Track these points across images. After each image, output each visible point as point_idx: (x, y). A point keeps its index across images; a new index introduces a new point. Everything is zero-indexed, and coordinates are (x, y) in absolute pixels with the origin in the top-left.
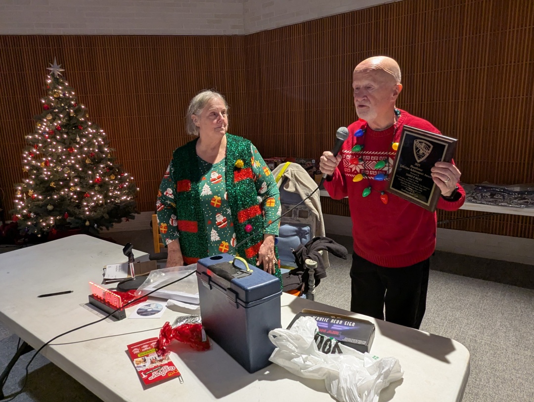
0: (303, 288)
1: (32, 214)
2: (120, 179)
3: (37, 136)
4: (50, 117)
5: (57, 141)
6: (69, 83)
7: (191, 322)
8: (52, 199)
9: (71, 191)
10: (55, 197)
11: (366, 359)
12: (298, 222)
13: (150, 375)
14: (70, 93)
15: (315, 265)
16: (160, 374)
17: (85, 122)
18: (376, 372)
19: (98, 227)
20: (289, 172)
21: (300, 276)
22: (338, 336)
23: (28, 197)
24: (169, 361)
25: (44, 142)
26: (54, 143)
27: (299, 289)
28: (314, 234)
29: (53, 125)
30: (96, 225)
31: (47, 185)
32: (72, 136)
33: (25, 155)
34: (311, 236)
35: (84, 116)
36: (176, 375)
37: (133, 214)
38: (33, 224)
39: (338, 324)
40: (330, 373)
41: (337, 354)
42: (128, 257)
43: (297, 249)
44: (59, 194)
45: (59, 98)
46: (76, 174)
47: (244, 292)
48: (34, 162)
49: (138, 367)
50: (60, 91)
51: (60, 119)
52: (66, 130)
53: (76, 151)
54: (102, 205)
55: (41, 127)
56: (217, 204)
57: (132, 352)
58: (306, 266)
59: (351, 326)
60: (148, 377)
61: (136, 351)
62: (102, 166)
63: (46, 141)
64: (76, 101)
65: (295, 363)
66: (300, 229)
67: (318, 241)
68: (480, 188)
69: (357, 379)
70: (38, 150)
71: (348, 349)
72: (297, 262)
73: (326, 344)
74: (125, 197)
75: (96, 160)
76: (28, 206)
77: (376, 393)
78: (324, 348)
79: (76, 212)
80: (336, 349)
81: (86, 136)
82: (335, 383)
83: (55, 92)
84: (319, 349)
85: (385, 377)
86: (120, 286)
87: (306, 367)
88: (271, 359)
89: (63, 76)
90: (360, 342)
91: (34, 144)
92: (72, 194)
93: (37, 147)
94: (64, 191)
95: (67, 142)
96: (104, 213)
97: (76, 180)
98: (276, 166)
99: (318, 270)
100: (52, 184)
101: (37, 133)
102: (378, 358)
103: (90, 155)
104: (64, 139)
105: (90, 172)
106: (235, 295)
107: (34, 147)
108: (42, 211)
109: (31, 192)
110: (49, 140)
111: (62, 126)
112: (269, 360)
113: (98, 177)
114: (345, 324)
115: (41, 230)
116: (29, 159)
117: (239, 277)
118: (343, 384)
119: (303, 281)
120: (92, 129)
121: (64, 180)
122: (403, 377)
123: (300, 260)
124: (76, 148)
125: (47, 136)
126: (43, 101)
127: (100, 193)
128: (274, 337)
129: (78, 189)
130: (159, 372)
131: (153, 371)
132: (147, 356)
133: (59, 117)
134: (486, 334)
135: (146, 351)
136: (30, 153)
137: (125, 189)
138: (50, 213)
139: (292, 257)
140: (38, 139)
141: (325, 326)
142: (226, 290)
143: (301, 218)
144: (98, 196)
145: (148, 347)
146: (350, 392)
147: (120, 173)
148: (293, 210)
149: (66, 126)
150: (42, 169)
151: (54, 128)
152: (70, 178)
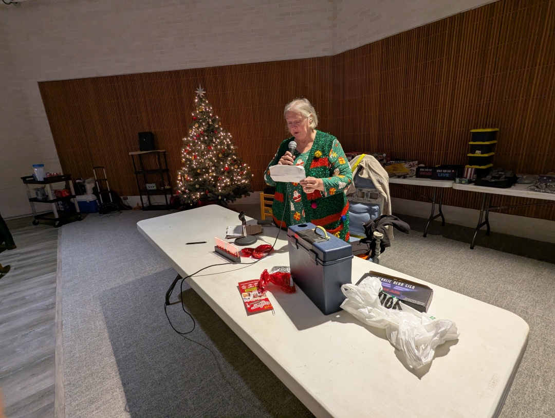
0: (370, 253)
1: (187, 190)
2: (241, 168)
3: (189, 138)
4: (197, 125)
5: (202, 142)
6: (209, 101)
8: (198, 181)
9: (210, 176)
10: (200, 179)
12: (369, 202)
14: (209, 108)
15: (381, 236)
17: (218, 128)
20: (364, 162)
21: (368, 244)
22: (399, 296)
23: (185, 179)
25: (194, 142)
26: (200, 143)
27: (367, 254)
28: (382, 212)
29: (199, 130)
30: (225, 200)
31: (195, 172)
32: (210, 138)
33: (182, 152)
34: (380, 214)
35: (218, 124)
37: (249, 193)
38: (187, 197)
43: (367, 223)
44: (203, 177)
45: (202, 112)
46: (213, 164)
48: (188, 156)
50: (203, 107)
52: (207, 134)
53: (213, 148)
55: (192, 132)
58: (374, 237)
59: (411, 289)
62: (229, 159)
64: (213, 113)
65: (361, 313)
66: (371, 208)
67: (385, 218)
69: (415, 334)
70: (190, 148)
71: (408, 308)
72: (366, 233)
74: (244, 181)
75: (226, 155)
81: (219, 138)
83: (200, 108)
89: (205, 96)
90: (419, 303)
91: (187, 144)
92: (210, 178)
93: (189, 146)
94: (206, 176)
95: (208, 142)
96: (230, 191)
97: (213, 168)
98: (353, 157)
99: (383, 240)
100: (199, 171)
101: (189, 136)
102: (434, 318)
103: (221, 151)
104: (206, 140)
105: (222, 163)
106: (315, 255)
108: (193, 188)
109: (187, 176)
110: (196, 141)
111: (204, 131)
113: (227, 166)
115: (192, 201)
116: (185, 154)
118: (402, 336)
119: (370, 248)
120: (223, 133)
121: (206, 168)
122: (458, 338)
123: (369, 232)
124: (212, 146)
125: (195, 138)
126: (193, 115)
127: (228, 177)
128: (346, 289)
129: (214, 175)
133: (202, 125)
136: (186, 150)
137: (244, 175)
139: (363, 229)
140: (190, 141)
141: (389, 286)
143: (372, 199)
144: (227, 179)
147: (241, 164)
148: (366, 192)
149: (206, 131)
150: (192, 160)
151: (199, 132)
152: (209, 167)
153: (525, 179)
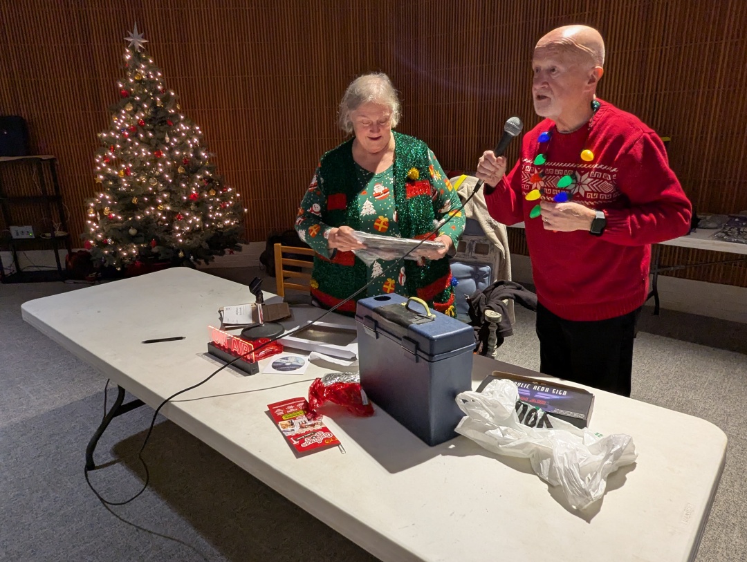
0: (480, 349)
1: (109, 240)
2: (222, 195)
3: (113, 134)
4: (130, 108)
5: (141, 142)
6: (155, 61)
7: (345, 380)
8: (134, 220)
9: (160, 210)
10: (139, 217)
11: (586, 435)
12: (474, 260)
13: (302, 441)
14: (155, 75)
15: (498, 318)
16: (314, 441)
17: (176, 116)
18: (601, 452)
19: (195, 260)
20: (465, 188)
22: (546, 407)
23: (102, 216)
24: (323, 426)
25: (123, 141)
26: (137, 144)
28: (496, 277)
29: (134, 119)
30: (192, 257)
31: (127, 202)
32: (158, 135)
33: (98, 161)
35: (174, 108)
36: (335, 443)
37: (239, 244)
38: (110, 253)
39: (544, 392)
40: (538, 451)
41: (544, 429)
42: (255, 297)
43: (472, 296)
44: (143, 213)
45: (141, 81)
46: (165, 188)
47: (428, 341)
48: (109, 169)
49: (285, 431)
50: (142, 72)
51: (143, 110)
52: (151, 127)
53: (164, 155)
54: (199, 230)
55: (118, 121)
56: (382, 228)
57: (275, 413)
58: (486, 319)
59: (561, 395)
60: (300, 444)
61: (279, 412)
62: (198, 177)
63: (125, 141)
64: (163, 85)
65: (491, 436)
66: (477, 270)
67: (501, 287)
68: (737, 220)
69: (578, 458)
70: (114, 154)
71: (561, 423)
73: (530, 415)
74: (228, 222)
75: (192, 168)
76: (104, 230)
77: (603, 477)
78: (528, 419)
79: (166, 238)
80: (544, 422)
81: (177, 135)
82: (546, 462)
83: (136, 72)
84: (521, 421)
85: (616, 458)
86: (245, 333)
87: (505, 442)
88: (458, 429)
89: (147, 49)
90: (576, 415)
91: (110, 144)
92: (160, 214)
93: (114, 150)
94: (150, 210)
95: (154, 142)
96: (202, 241)
97: (165, 195)
99: (502, 325)
100: (135, 201)
101: (113, 129)
102: (601, 435)
103: (185, 162)
104: (150, 139)
105: (184, 185)
106: (414, 345)
107: (110, 149)
108: (122, 237)
109: (107, 209)
110: (129, 140)
111: (145, 120)
112: (456, 430)
113: (194, 192)
114: (553, 392)
115: (121, 262)
116: (104, 165)
117: (418, 322)
118: (558, 464)
120: (185, 126)
121: (150, 195)
122: (636, 461)
123: (476, 311)
124: (164, 151)
125: (127, 133)
126: (121, 86)
127: (196, 213)
128: (464, 401)
129: (168, 208)
130: (312, 438)
131: (305, 437)
132: (295, 419)
133: (142, 107)
134: (731, 424)
135: (292, 413)
136: (105, 158)
137: (229, 209)
138: (132, 239)
140: (114, 138)
141: (527, 393)
142: (400, 339)
143: (479, 255)
144: (195, 218)
145: (294, 408)
146: (568, 473)
147: (221, 187)
148: (468, 242)
149: (151, 120)
150: (120, 179)
151: (135, 123)
152: (157, 191)
153: (709, 221)
